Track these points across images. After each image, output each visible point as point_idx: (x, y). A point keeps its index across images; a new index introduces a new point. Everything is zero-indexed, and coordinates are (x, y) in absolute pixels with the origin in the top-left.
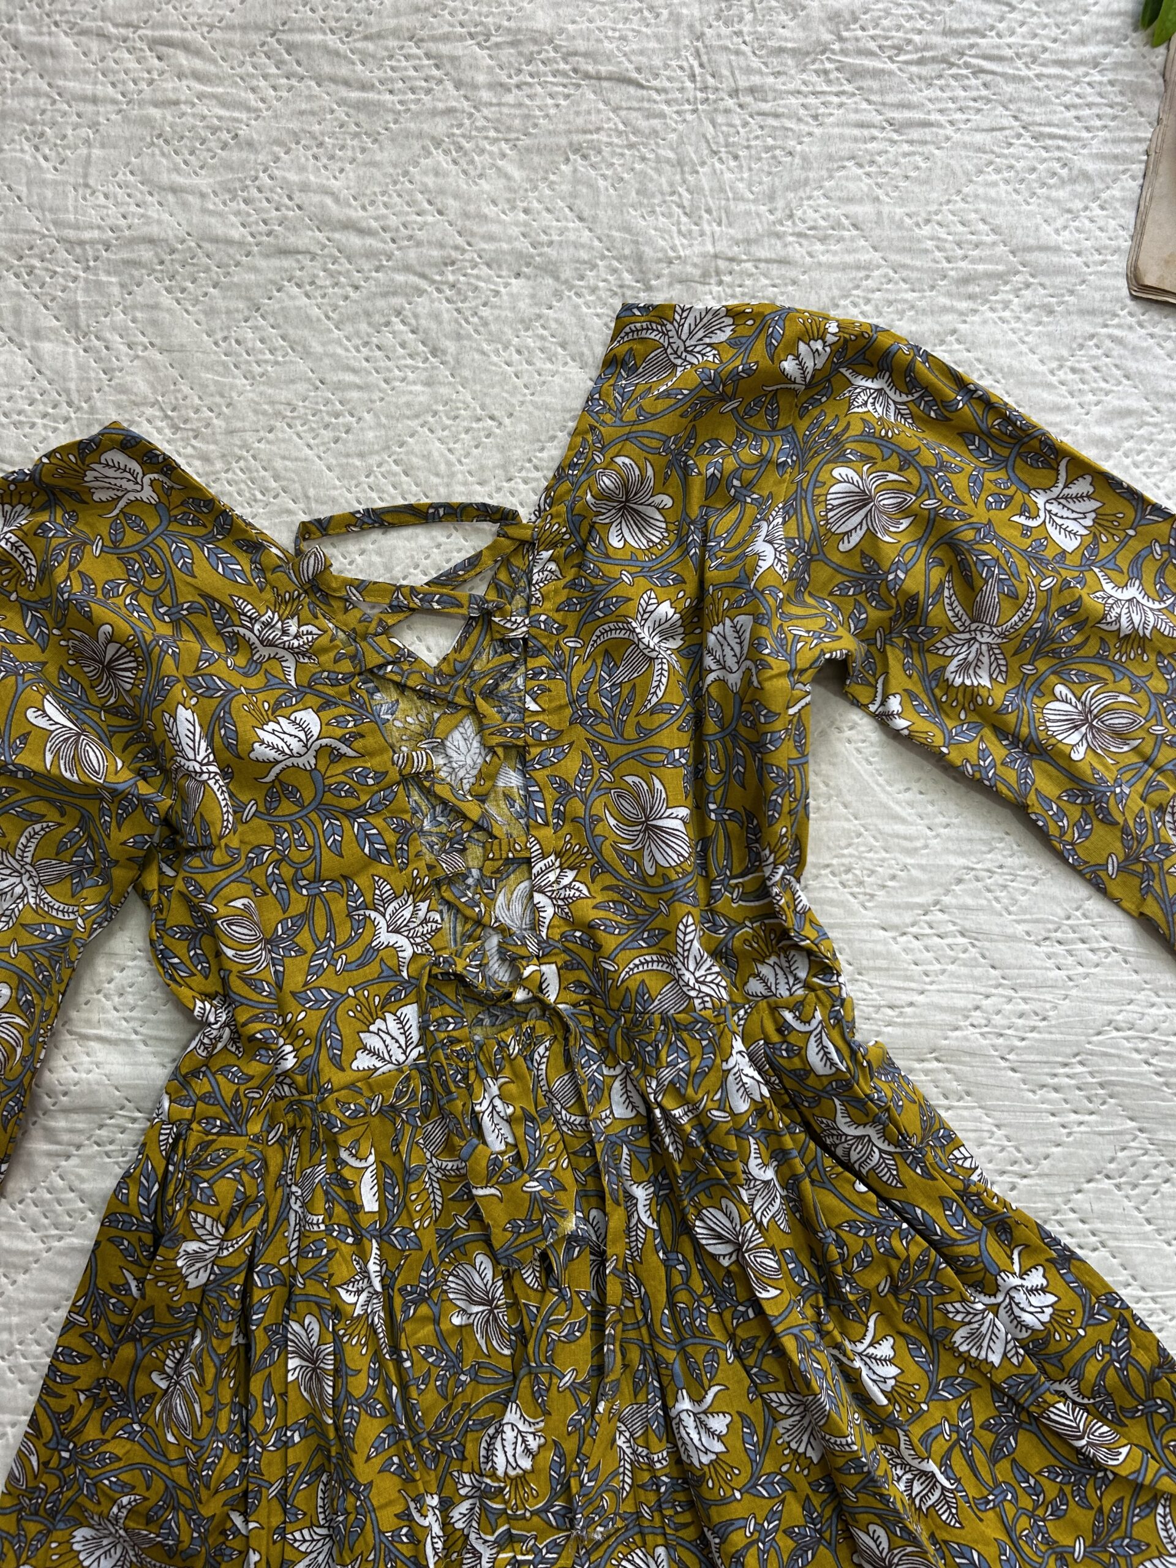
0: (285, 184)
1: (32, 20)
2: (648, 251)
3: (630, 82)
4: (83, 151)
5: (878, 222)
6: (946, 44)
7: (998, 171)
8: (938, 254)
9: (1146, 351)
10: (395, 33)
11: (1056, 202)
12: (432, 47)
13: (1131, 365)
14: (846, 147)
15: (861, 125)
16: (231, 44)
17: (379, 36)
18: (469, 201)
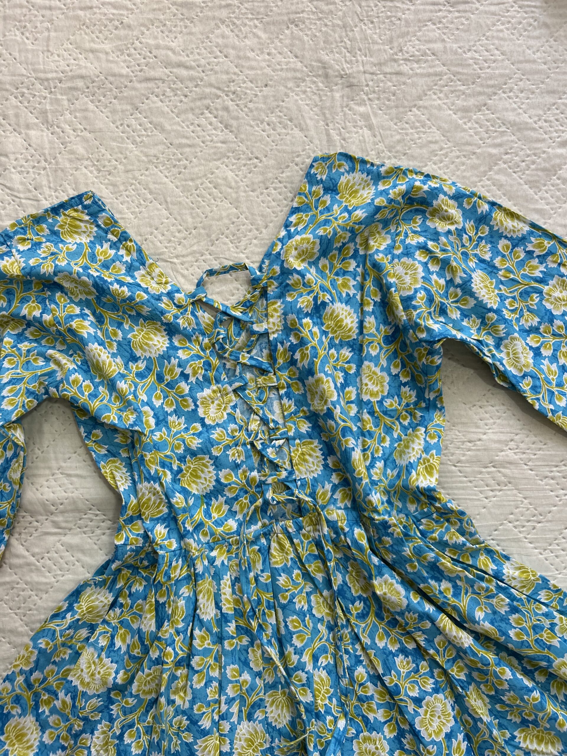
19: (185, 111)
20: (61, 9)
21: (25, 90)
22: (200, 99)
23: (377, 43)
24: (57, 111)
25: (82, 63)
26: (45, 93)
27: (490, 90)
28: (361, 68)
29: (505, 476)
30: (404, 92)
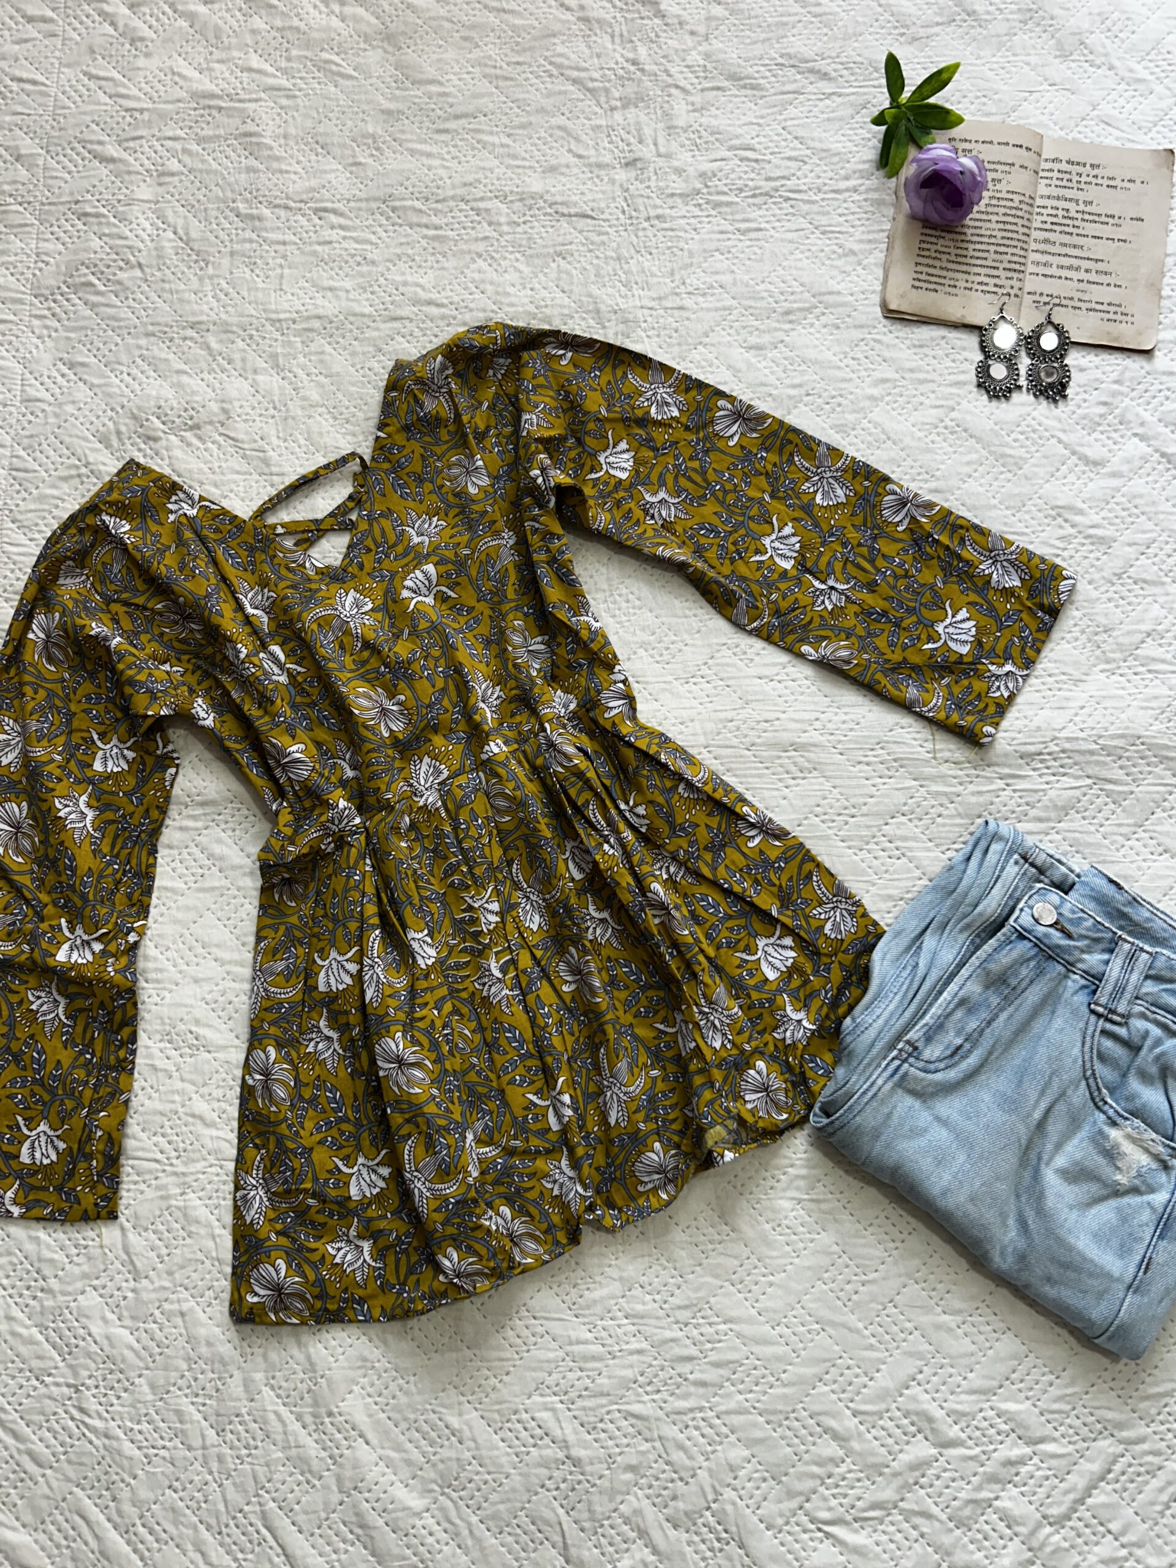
0: (393, 282)
1: (247, 201)
2: (603, 307)
3: (588, 216)
4: (279, 271)
5: (735, 284)
6: (768, 186)
7: (802, 252)
8: (771, 300)
9: (895, 346)
10: (453, 198)
11: (836, 267)
12: (475, 204)
13: (887, 354)
14: (713, 245)
15: (722, 232)
16: (360, 209)
17: (444, 200)
18: (499, 285)
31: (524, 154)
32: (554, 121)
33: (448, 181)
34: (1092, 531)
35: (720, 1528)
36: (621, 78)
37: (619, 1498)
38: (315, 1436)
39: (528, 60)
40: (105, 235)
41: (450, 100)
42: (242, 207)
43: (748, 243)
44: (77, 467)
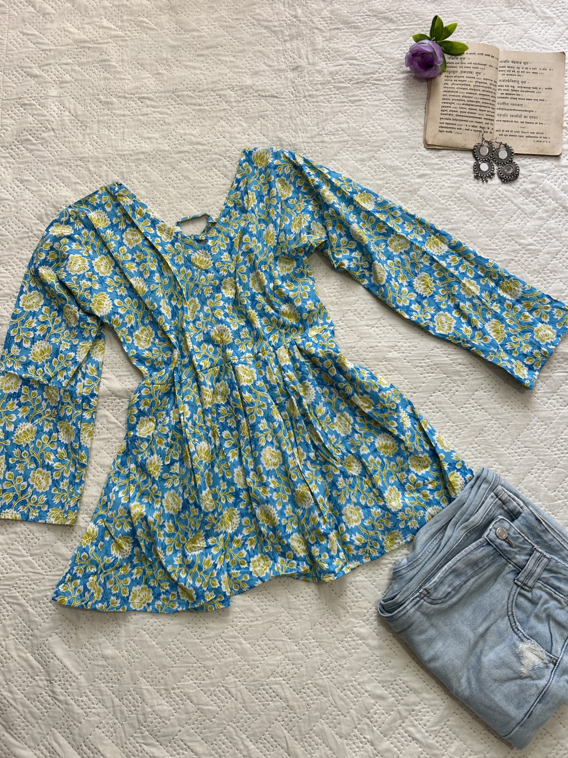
19: (202, 169)
20: (130, 116)
21: (111, 162)
22: (210, 161)
23: (310, 126)
24: (129, 172)
25: (143, 145)
26: (123, 162)
27: (376, 148)
28: (301, 140)
29: (392, 366)
30: (326, 152)
31: (242, 66)
32: (256, 48)
33: (205, 81)
34: (529, 247)
35: (361, 736)
36: (289, 25)
37: (313, 724)
38: (167, 699)
39: (242, 17)
40: (35, 114)
41: (204, 39)
42: (102, 97)
43: (355, 107)
44: (28, 233)
